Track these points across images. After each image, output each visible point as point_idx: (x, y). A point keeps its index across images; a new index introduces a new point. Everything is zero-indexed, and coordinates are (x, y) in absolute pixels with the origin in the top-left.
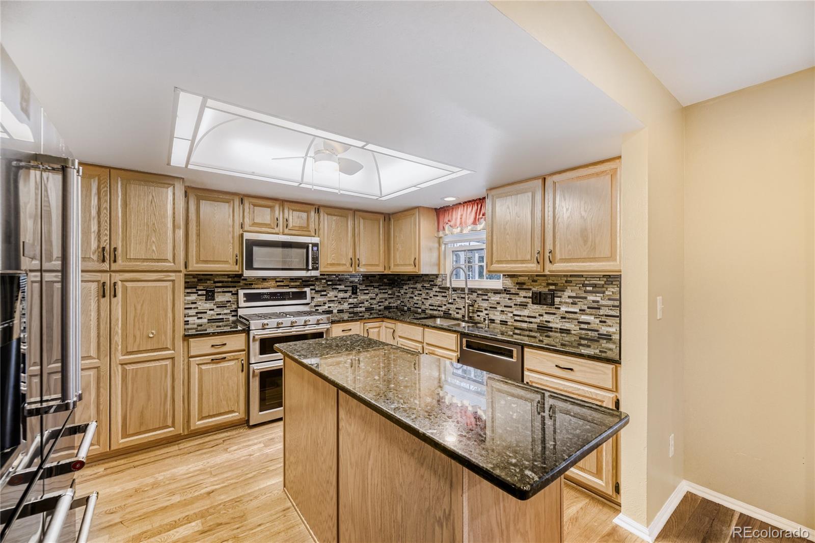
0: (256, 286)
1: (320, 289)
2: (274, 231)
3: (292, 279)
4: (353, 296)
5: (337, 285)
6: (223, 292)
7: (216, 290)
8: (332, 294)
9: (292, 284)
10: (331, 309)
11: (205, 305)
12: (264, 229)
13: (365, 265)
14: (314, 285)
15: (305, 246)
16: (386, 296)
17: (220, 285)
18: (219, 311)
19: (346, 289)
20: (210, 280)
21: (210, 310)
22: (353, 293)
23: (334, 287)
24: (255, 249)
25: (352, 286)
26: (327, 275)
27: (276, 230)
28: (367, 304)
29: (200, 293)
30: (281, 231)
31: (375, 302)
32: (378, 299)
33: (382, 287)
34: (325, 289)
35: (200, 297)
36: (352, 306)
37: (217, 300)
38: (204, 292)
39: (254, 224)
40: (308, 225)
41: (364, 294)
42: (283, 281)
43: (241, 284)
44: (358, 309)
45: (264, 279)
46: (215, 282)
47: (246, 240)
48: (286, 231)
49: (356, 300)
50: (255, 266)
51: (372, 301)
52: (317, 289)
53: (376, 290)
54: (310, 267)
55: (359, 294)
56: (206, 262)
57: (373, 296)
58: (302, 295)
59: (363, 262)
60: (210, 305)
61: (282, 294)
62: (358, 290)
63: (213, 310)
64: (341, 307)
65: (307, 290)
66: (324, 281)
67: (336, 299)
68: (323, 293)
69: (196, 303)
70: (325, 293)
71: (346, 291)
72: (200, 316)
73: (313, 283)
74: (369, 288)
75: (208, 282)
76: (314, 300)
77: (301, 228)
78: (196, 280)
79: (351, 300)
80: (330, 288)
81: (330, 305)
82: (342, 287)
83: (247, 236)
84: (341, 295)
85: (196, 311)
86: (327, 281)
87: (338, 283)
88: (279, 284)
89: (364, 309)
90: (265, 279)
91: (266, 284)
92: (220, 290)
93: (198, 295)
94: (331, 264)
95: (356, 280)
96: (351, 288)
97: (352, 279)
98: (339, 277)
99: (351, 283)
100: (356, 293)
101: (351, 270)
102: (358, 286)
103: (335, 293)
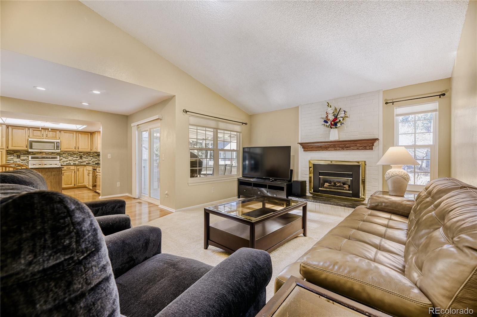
2: (42, 138)
4: (80, 159)
5: (73, 155)
7: (21, 155)
8: (70, 158)
9: (52, 154)
12: (37, 137)
13: (81, 149)
15: (53, 143)
18: (22, 161)
20: (18, 152)
22: (80, 158)
23: (71, 156)
24: (33, 143)
25: (80, 156)
27: (43, 138)
28: (87, 162)
30: (45, 137)
31: (91, 161)
32: (92, 160)
33: (94, 157)
34: (67, 156)
37: (21, 158)
38: (16, 156)
39: (33, 136)
40: (56, 136)
41: (86, 158)
42: (49, 153)
43: (31, 154)
46: (21, 153)
48: (47, 138)
49: (82, 160)
50: (33, 148)
51: (89, 161)
52: (64, 156)
53: (92, 158)
54: (55, 149)
56: (15, 147)
57: (90, 159)
58: (55, 158)
59: (80, 148)
60: (18, 160)
61: (47, 157)
62: (83, 157)
63: (20, 161)
64: (75, 163)
65: (58, 157)
67: (72, 160)
68: (66, 158)
69: (13, 159)
71: (77, 157)
74: (88, 157)
77: (53, 137)
78: (13, 152)
79: (79, 161)
80: (69, 156)
82: (75, 156)
83: (30, 139)
84: (75, 159)
85: (13, 161)
86: (68, 154)
88: (47, 154)
90: (41, 153)
93: (14, 157)
94: (66, 148)
95: (82, 154)
96: (79, 157)
97: (80, 154)
98: (74, 153)
99: (80, 155)
100: (82, 158)
101: (75, 150)
102: (83, 156)
103: (72, 158)
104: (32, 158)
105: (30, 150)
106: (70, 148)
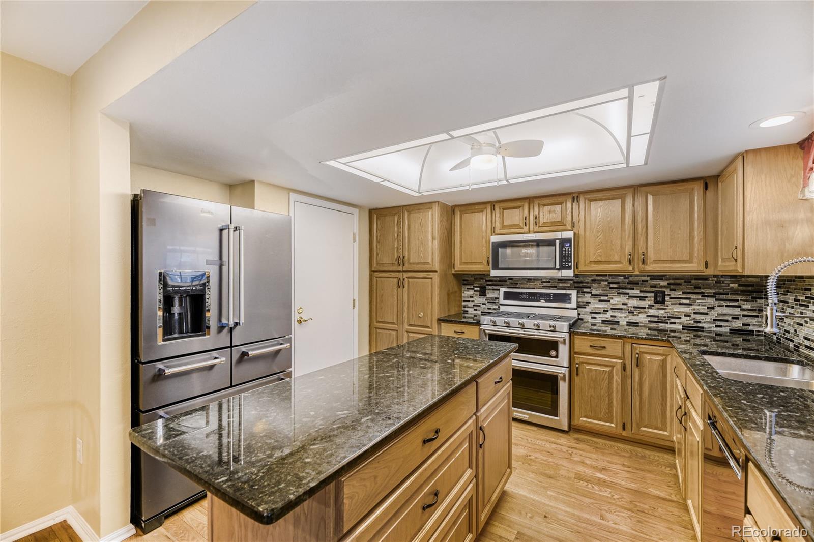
0: (522, 286)
1: (598, 293)
2: (522, 231)
3: (561, 280)
4: (657, 306)
5: (626, 289)
6: (493, 290)
7: (487, 287)
8: (617, 300)
9: (561, 285)
10: (615, 319)
11: (479, 299)
12: (513, 231)
13: (656, 262)
14: (590, 288)
16: (737, 311)
17: (490, 283)
18: (489, 305)
19: (643, 295)
20: (482, 279)
21: (483, 304)
22: (656, 302)
23: (621, 291)
24: (500, 250)
25: (656, 293)
26: (610, 275)
27: (526, 229)
28: (685, 320)
29: (476, 289)
30: (531, 229)
31: (708, 318)
32: (713, 314)
33: (722, 297)
34: (606, 293)
35: (476, 293)
36: (655, 319)
37: (488, 296)
38: (478, 289)
39: (504, 227)
40: (563, 218)
41: (681, 304)
42: (550, 282)
44: (669, 326)
45: (529, 280)
46: (486, 281)
47: (493, 242)
48: (537, 229)
49: (662, 312)
50: (502, 266)
51: (698, 317)
52: (594, 292)
53: (710, 301)
55: (667, 303)
56: (466, 263)
57: (703, 309)
58: (566, 298)
59: (651, 255)
60: (482, 300)
61: (542, 295)
62: (667, 298)
63: (485, 304)
64: (633, 319)
65: (573, 294)
66: (606, 283)
67: (625, 307)
68: (602, 298)
69: (472, 297)
70: (606, 298)
71: (643, 299)
72: (475, 308)
73: (588, 285)
74: (691, 296)
75: (481, 280)
76: (590, 305)
77: (553, 224)
78: (473, 278)
79: (652, 312)
80: (614, 292)
81: (614, 314)
82: (636, 292)
83: (494, 239)
84: (634, 303)
85: (473, 303)
86: (610, 283)
87: (629, 286)
88: (545, 284)
89: (680, 327)
90: (531, 279)
91: (532, 284)
92: (490, 287)
93: (475, 291)
94: (596, 262)
95: (664, 283)
96: (652, 295)
97: (654, 282)
98: (631, 279)
99: (655, 286)
100: (663, 302)
101: (631, 268)
102: (667, 292)
103: (624, 299)
104: (508, 296)
105: (494, 273)
106: (609, 262)
